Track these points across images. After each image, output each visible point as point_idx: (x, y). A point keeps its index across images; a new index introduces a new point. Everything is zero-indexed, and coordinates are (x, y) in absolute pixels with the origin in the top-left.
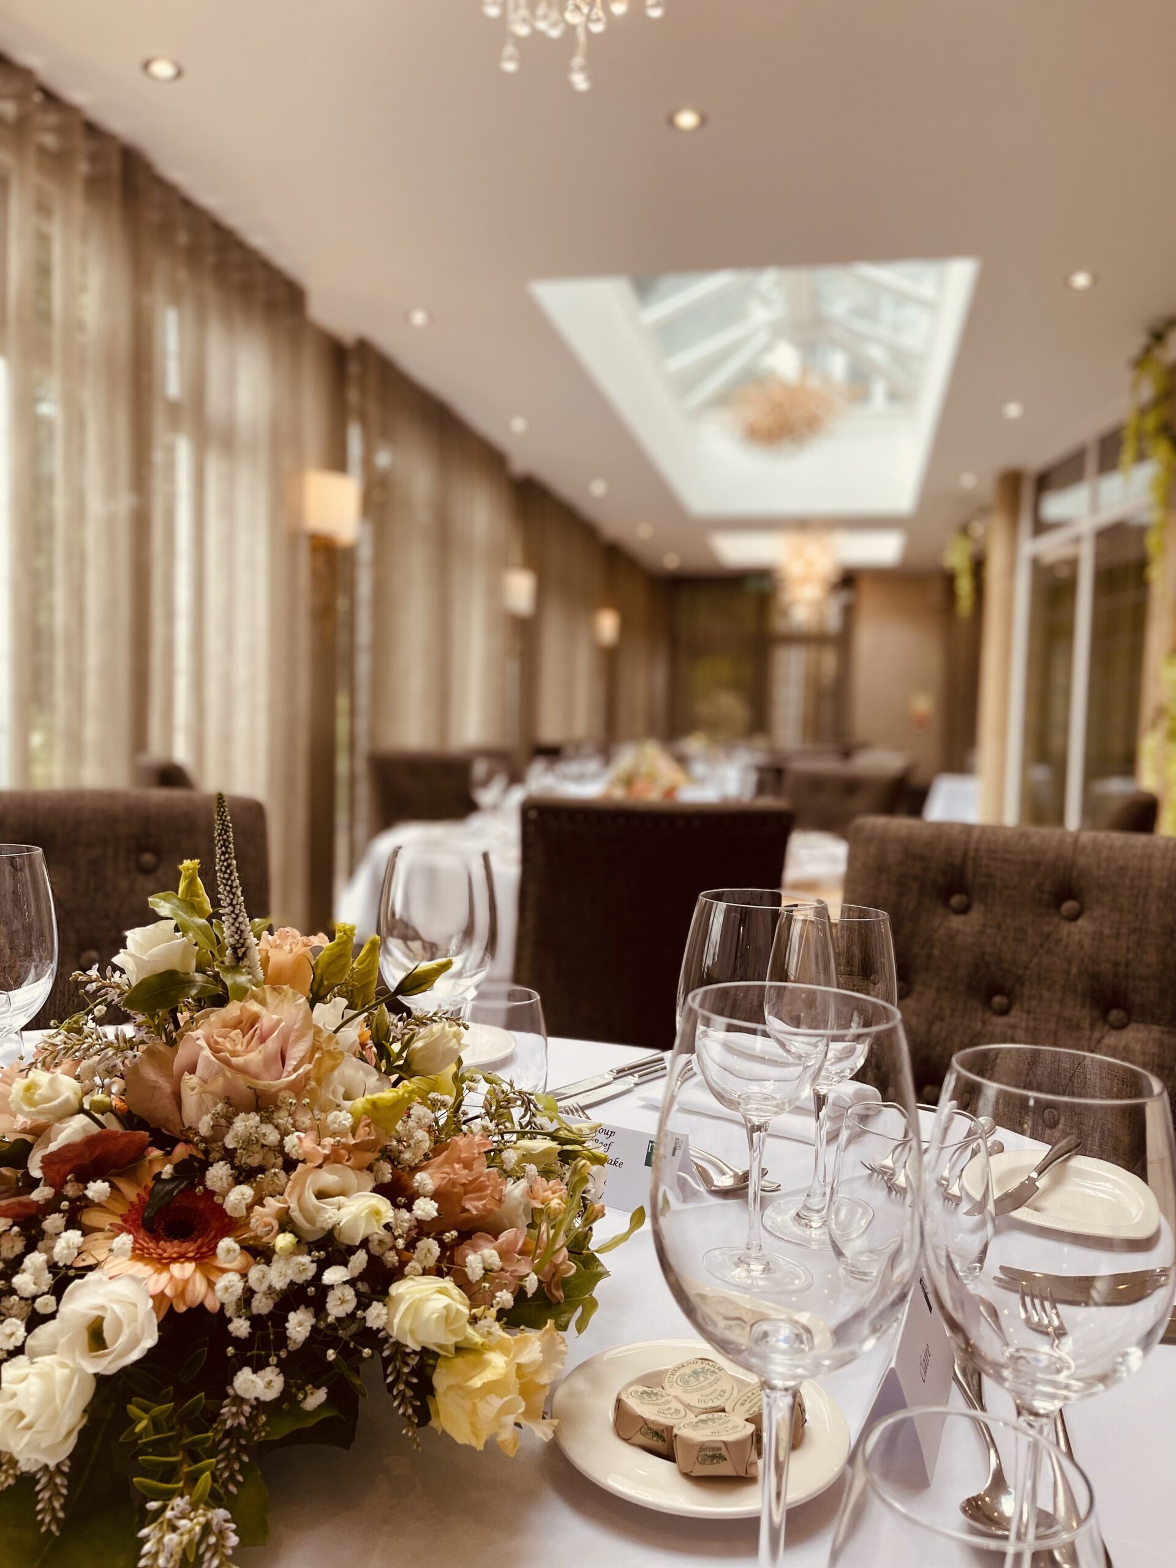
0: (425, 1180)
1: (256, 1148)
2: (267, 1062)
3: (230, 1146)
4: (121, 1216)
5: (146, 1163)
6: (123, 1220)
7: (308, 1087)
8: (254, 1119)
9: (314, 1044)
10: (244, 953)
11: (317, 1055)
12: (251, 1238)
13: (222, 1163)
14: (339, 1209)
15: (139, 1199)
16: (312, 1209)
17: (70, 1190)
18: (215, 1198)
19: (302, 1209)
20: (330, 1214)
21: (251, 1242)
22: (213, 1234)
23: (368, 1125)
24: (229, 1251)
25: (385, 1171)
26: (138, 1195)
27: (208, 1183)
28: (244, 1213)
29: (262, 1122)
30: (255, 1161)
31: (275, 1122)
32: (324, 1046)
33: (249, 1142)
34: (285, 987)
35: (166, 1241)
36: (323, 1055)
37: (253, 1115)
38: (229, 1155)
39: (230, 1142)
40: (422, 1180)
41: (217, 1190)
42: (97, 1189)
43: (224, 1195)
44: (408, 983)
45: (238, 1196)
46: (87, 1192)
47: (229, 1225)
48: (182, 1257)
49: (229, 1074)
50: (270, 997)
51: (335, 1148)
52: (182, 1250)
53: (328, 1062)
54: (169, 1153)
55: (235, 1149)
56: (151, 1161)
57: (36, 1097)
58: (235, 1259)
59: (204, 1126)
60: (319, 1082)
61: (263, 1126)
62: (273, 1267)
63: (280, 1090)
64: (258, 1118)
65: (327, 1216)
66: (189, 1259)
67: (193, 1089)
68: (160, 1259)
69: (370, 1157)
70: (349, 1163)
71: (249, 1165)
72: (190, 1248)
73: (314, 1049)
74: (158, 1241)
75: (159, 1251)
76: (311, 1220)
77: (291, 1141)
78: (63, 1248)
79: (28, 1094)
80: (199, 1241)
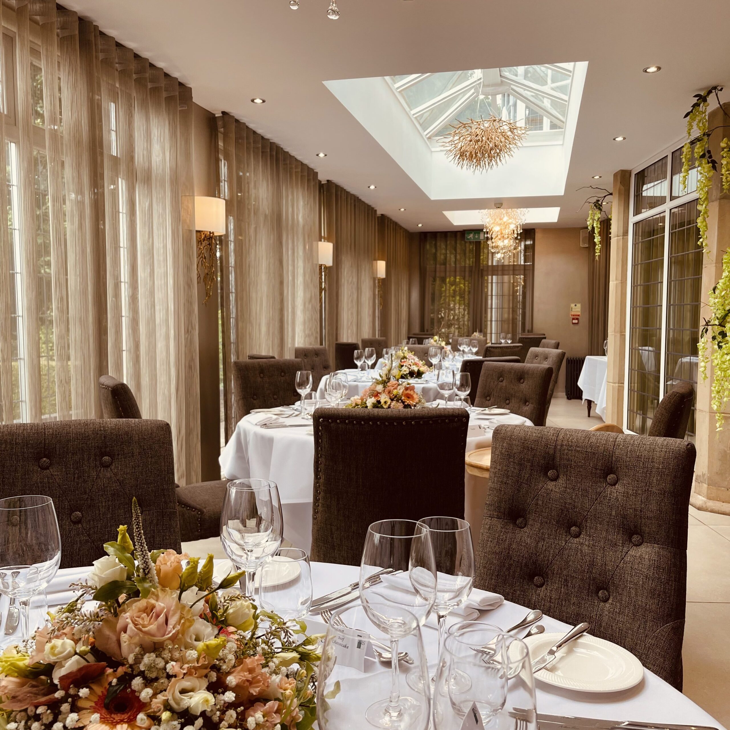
0: (232, 680)
1: (153, 670)
2: (159, 628)
3: (143, 669)
4: (95, 702)
5: (106, 676)
6: (96, 704)
7: (178, 638)
8: (153, 655)
9: (181, 616)
10: (149, 572)
11: (182, 621)
12: (152, 712)
13: (139, 677)
14: (191, 698)
15: (103, 694)
16: (178, 698)
17: (72, 691)
18: (136, 694)
19: (174, 699)
20: (186, 701)
21: (152, 714)
22: (135, 710)
23: (204, 657)
24: (142, 720)
25: (213, 676)
26: (102, 692)
27: (133, 687)
28: (149, 700)
29: (157, 657)
30: (153, 675)
31: (163, 656)
32: (185, 616)
33: (150, 667)
34: (167, 589)
35: (114, 714)
36: (185, 621)
37: (152, 654)
38: (142, 674)
39: (142, 668)
40: (230, 680)
41: (137, 690)
42: (84, 692)
43: (140, 692)
44: (225, 583)
45: (146, 694)
46: (79, 693)
47: (142, 706)
48: (122, 721)
49: (141, 635)
50: (160, 594)
51: (189, 669)
52: (122, 719)
53: (187, 624)
54: (115, 671)
55: (144, 671)
56: (107, 675)
57: (56, 652)
58: (145, 723)
59: (131, 659)
60: (183, 635)
61: (157, 659)
62: (161, 727)
63: (165, 641)
64: (154, 656)
65: (185, 702)
66: (125, 722)
67: (125, 642)
68: (112, 723)
69: (205, 671)
70: (196, 676)
71: (151, 678)
72: (125, 716)
73: (181, 618)
74: (111, 714)
75: (112, 719)
76: (178, 704)
77: (169, 666)
78: (70, 722)
79: (52, 651)
80: (129, 714)
